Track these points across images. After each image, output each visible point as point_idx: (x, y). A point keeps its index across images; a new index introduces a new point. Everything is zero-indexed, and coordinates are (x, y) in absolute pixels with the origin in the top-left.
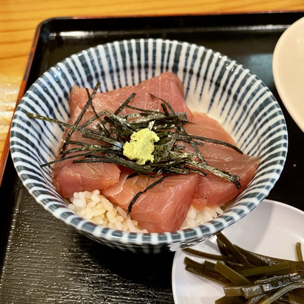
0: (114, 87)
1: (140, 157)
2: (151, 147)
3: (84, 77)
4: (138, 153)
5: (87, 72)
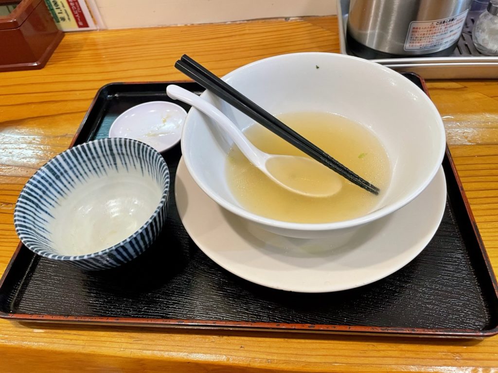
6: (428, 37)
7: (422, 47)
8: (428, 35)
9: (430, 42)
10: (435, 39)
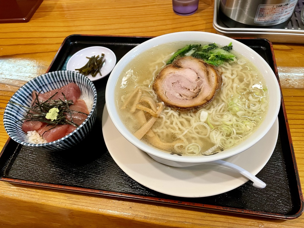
0: (53, 89)
1: (51, 119)
2: (57, 114)
3: (38, 87)
4: (50, 117)
5: (39, 85)
6: (270, 15)
7: (266, 21)
8: (270, 14)
9: (271, 18)
10: (274, 16)
